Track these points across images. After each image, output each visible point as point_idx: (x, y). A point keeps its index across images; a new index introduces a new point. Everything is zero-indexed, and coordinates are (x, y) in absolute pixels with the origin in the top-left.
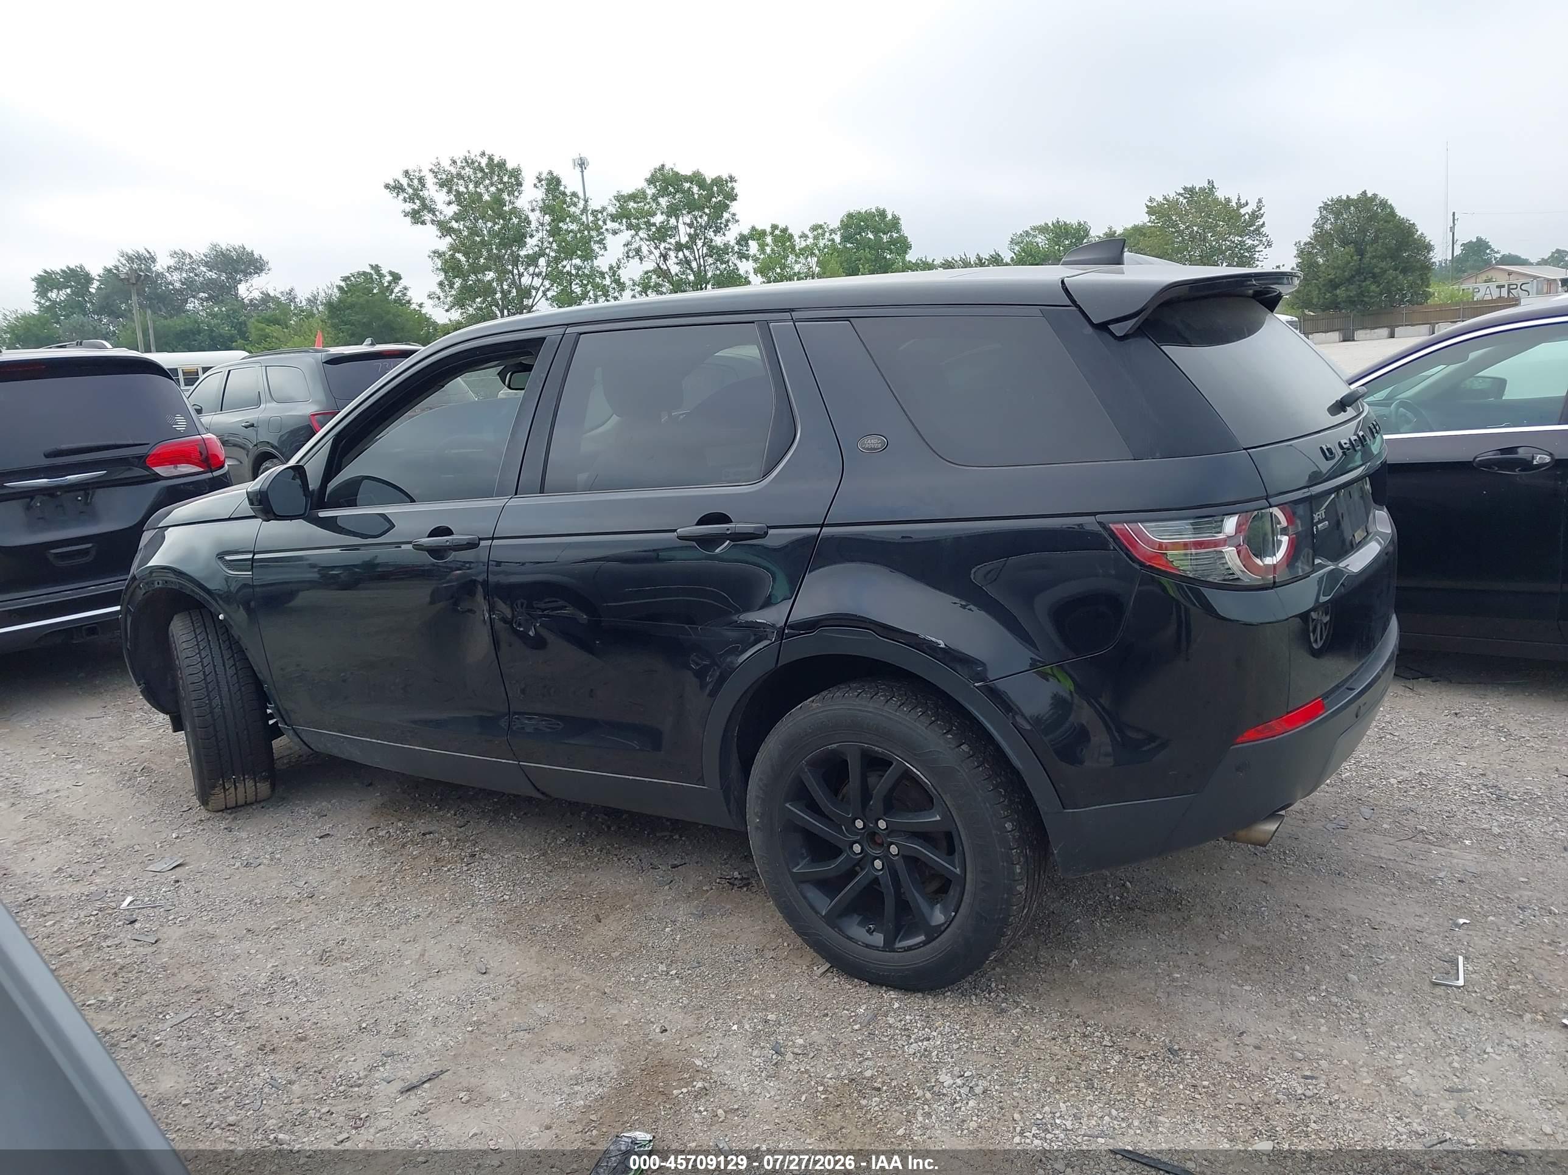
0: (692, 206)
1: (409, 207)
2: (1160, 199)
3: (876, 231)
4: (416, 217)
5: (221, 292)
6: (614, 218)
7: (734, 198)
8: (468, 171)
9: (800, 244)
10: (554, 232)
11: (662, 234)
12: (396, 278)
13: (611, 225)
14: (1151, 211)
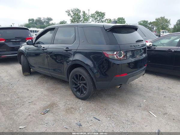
0: (100, 16)
1: (68, 14)
2: (157, 18)
3: (122, 20)
4: (69, 15)
5: (48, 22)
6: (91, 17)
7: (105, 15)
8: (75, 10)
9: (112, 21)
10: (84, 18)
11: (96, 19)
12: (66, 22)
13: (90, 17)
14: (156, 20)
